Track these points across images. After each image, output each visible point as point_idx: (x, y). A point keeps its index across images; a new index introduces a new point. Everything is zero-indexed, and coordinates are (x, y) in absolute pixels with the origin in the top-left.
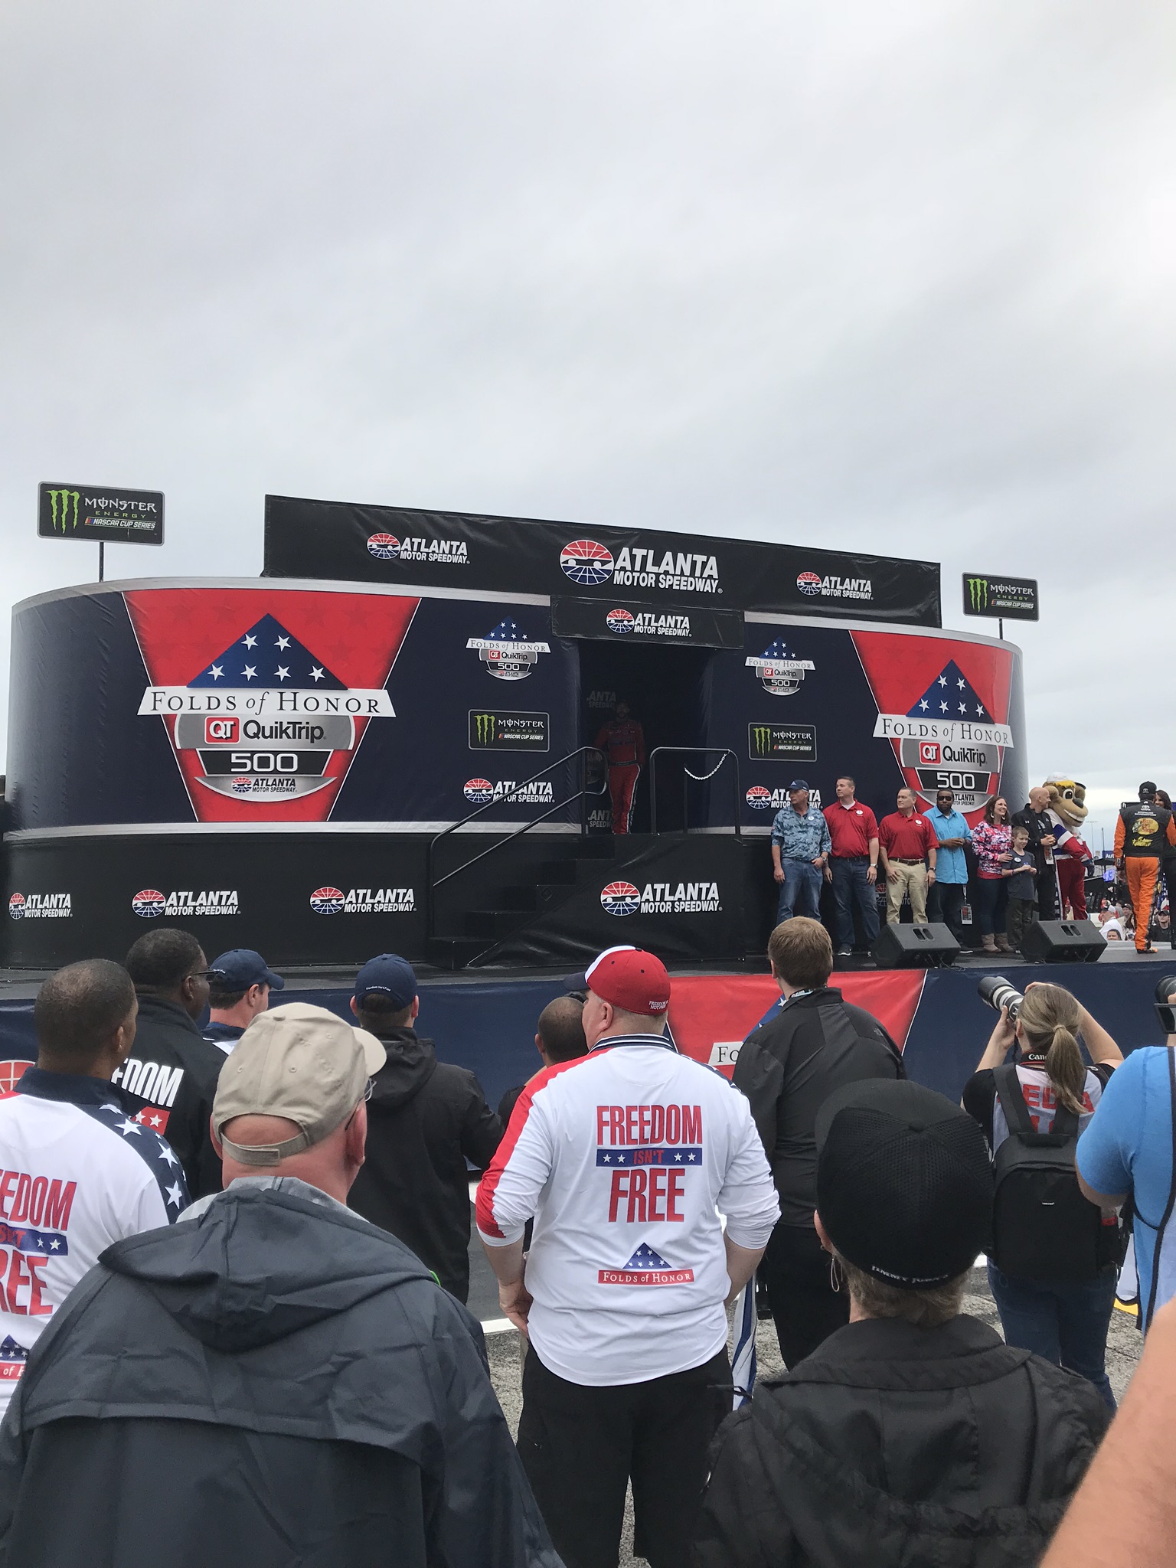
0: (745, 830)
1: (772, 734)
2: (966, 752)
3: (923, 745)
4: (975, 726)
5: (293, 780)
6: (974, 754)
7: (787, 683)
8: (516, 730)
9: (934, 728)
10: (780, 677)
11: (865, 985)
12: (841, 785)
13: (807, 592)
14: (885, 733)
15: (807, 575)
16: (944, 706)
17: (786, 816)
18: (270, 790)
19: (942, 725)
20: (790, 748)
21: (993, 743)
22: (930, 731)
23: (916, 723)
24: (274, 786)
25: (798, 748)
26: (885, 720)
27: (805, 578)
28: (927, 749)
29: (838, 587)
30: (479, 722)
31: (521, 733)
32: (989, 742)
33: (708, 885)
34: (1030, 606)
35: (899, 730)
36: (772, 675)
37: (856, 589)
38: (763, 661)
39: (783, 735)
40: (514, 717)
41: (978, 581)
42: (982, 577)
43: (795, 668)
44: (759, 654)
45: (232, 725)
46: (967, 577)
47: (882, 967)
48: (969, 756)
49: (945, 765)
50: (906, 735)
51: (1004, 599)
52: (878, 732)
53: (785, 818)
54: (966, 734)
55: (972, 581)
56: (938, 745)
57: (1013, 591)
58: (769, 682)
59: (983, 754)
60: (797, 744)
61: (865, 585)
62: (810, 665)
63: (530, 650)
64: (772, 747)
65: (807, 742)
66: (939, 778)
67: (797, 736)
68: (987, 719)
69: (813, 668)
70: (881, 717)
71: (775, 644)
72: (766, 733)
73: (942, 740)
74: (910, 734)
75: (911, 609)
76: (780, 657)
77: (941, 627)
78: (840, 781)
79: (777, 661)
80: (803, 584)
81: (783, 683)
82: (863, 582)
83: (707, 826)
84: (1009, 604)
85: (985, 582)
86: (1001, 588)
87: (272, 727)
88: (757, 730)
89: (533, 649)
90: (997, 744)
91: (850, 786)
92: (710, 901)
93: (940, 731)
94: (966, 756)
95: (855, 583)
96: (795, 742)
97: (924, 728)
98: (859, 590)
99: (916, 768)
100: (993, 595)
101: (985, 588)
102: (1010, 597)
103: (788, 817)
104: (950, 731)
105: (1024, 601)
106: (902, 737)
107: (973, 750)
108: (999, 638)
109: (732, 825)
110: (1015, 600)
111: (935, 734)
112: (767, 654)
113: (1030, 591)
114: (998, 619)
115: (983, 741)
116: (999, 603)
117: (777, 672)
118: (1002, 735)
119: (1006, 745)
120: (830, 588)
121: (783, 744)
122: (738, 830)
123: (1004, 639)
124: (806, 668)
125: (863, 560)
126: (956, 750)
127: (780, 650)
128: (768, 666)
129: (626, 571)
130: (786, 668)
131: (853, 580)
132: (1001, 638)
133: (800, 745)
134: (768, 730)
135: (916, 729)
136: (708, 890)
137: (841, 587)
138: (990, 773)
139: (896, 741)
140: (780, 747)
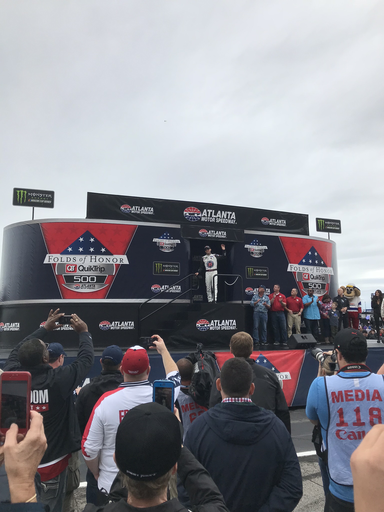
0: (245, 302)
1: (253, 270)
2: (318, 276)
3: (304, 274)
4: (321, 268)
5: (94, 285)
6: (321, 277)
7: (258, 253)
8: (169, 269)
9: (307, 268)
10: (256, 251)
11: (285, 355)
12: (275, 287)
13: (265, 224)
14: (291, 270)
15: (265, 218)
16: (310, 261)
17: (256, 297)
18: (87, 288)
19: (310, 267)
20: (260, 275)
21: (327, 273)
22: (306, 269)
23: (301, 267)
24: (88, 287)
25: (262, 275)
26: (291, 266)
27: (264, 219)
28: (305, 275)
29: (275, 222)
30: (157, 266)
31: (170, 269)
32: (326, 273)
33: (232, 321)
34: (338, 228)
35: (296, 269)
36: (253, 251)
37: (281, 223)
38: (250, 246)
39: (257, 270)
40: (168, 264)
41: (321, 220)
43: (261, 248)
45: (74, 267)
46: (317, 219)
47: (291, 349)
48: (319, 278)
49: (311, 281)
50: (298, 271)
51: (330, 226)
52: (289, 270)
54: (318, 271)
55: (319, 220)
56: (309, 274)
57: (333, 224)
58: (252, 253)
59: (324, 277)
60: (262, 274)
61: (284, 221)
62: (266, 247)
63: (174, 242)
64: (254, 275)
65: (265, 273)
66: (309, 285)
67: (262, 271)
68: (325, 265)
69: (267, 248)
70: (290, 265)
71: (254, 241)
72: (252, 270)
73: (310, 272)
74: (299, 270)
75: (299, 230)
76: (256, 245)
77: (309, 235)
78: (275, 286)
79: (255, 246)
80: (263, 221)
81: (257, 253)
82: (283, 221)
83: (232, 300)
84: (331, 228)
85: (323, 221)
86: (329, 223)
87: (88, 268)
88: (249, 269)
89: (175, 242)
90: (328, 274)
91: (278, 288)
92: (233, 326)
93: (309, 269)
94: (318, 278)
95: (280, 221)
96: (261, 273)
97: (304, 268)
98: (282, 223)
99: (302, 282)
100: (326, 225)
101: (323, 223)
102: (331, 226)
104: (313, 270)
105: (336, 227)
106: (297, 271)
107: (320, 276)
108: (328, 239)
109: (241, 301)
110: (333, 227)
111: (308, 270)
112: (252, 244)
113: (338, 224)
114: (328, 233)
115: (324, 273)
116: (328, 228)
117: (255, 250)
118: (330, 271)
119: (331, 274)
120: (272, 223)
121: (257, 273)
122: (242, 302)
123: (330, 239)
124: (265, 249)
125: (283, 213)
126: (315, 275)
127: (256, 243)
128: (252, 248)
129: (205, 217)
130: (258, 249)
131: (280, 220)
132: (329, 239)
135: (301, 269)
136: (232, 322)
137: (276, 222)
138: (326, 283)
139: (295, 273)
140: (256, 275)
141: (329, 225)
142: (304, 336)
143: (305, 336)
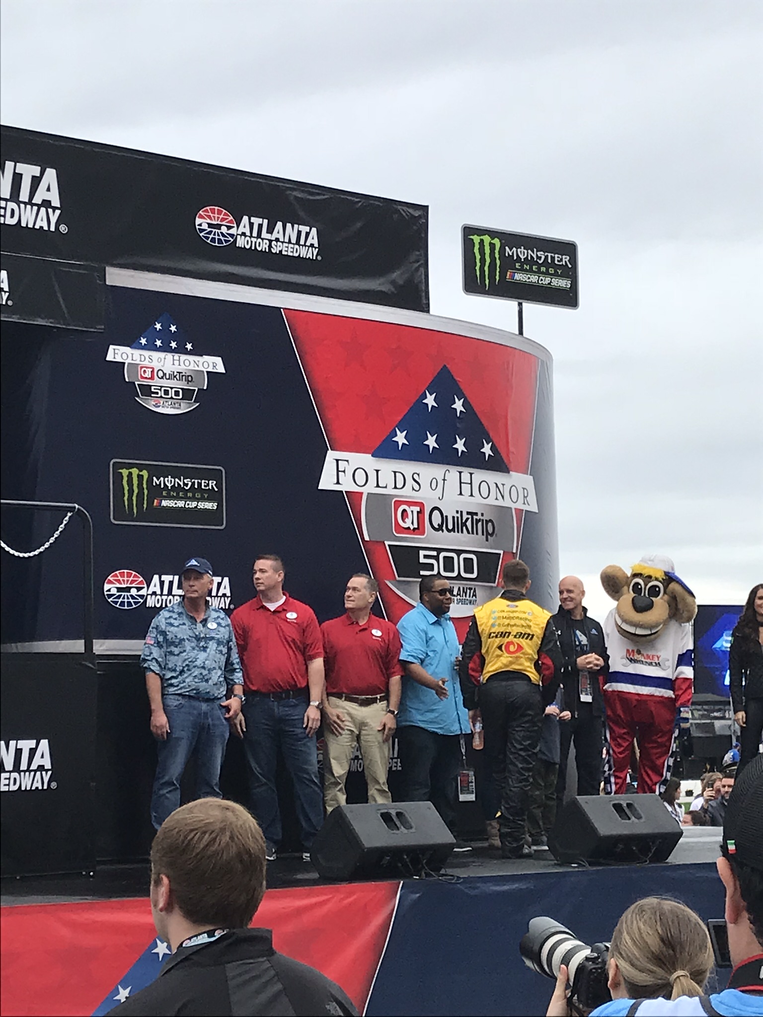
0: (102, 647)
1: (150, 480)
2: (465, 516)
3: (398, 504)
4: (480, 475)
6: (478, 521)
7: (177, 393)
9: (416, 477)
10: (165, 383)
11: (300, 911)
12: (262, 571)
13: (213, 240)
14: (338, 483)
15: (213, 211)
16: (431, 442)
17: (172, 621)
19: (428, 472)
20: (181, 504)
21: (507, 503)
22: (410, 481)
23: (387, 467)
25: (194, 504)
26: (337, 461)
27: (209, 217)
28: (404, 511)
29: (264, 234)
32: (501, 503)
33: (32, 743)
34: (564, 283)
35: (361, 479)
36: (152, 378)
37: (294, 240)
38: (137, 353)
39: (169, 482)
41: (487, 239)
42: (493, 234)
43: (191, 367)
44: (131, 342)
46: (468, 231)
47: (328, 878)
48: (469, 524)
49: (431, 539)
50: (371, 488)
51: (526, 270)
52: (327, 482)
53: (172, 625)
54: (466, 488)
55: (476, 239)
56: (421, 505)
57: (540, 258)
58: (147, 390)
59: (491, 521)
60: (193, 499)
61: (307, 234)
62: (216, 364)
64: (150, 502)
65: (211, 496)
66: (422, 560)
67: (193, 484)
68: (497, 464)
69: (221, 369)
70: (331, 455)
71: (158, 326)
72: (140, 477)
73: (428, 497)
74: (378, 486)
75: (382, 280)
76: (165, 348)
77: (428, 311)
78: (261, 564)
79: (162, 355)
80: (205, 226)
81: (172, 393)
82: (304, 229)
83: (33, 638)
84: (534, 279)
85: (497, 242)
86: (522, 253)
88: (125, 472)
90: (513, 506)
91: (276, 571)
92: (35, 771)
93: (424, 481)
94: (464, 524)
95: (291, 231)
96: (190, 495)
97: (399, 477)
98: (298, 243)
99: (387, 543)
100: (509, 263)
101: (497, 251)
102: (534, 268)
103: (176, 623)
104: (441, 483)
105: (556, 275)
106: (365, 490)
107: (476, 514)
108: (517, 332)
109: (80, 638)
110: (543, 273)
111: (416, 487)
112: (143, 341)
113: (566, 259)
114: (516, 303)
115: (491, 501)
116: (518, 277)
117: (160, 374)
118: (521, 491)
119: (525, 508)
120: (251, 236)
121: (169, 497)
122: (89, 646)
123: (525, 334)
124: (210, 370)
125: (303, 191)
126: (450, 513)
127: (165, 336)
128: (146, 363)
130: (176, 368)
131: (289, 225)
132: (521, 332)
133: (198, 500)
134: (145, 473)
135: (386, 478)
136: (33, 752)
137: (268, 236)
138: (501, 552)
139: (355, 497)
140: (165, 503)
141: (522, 266)
142: (393, 812)
143: (399, 815)
